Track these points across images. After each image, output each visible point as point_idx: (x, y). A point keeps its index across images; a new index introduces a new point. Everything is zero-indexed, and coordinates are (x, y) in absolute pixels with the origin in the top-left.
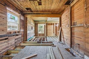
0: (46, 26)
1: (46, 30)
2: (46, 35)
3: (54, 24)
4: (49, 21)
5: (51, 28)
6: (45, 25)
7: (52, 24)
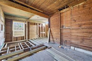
0: (27, 25)
1: (27, 31)
2: (27, 38)
3: (37, 24)
4: (31, 20)
5: (34, 28)
6: (25, 25)
7: (35, 24)
